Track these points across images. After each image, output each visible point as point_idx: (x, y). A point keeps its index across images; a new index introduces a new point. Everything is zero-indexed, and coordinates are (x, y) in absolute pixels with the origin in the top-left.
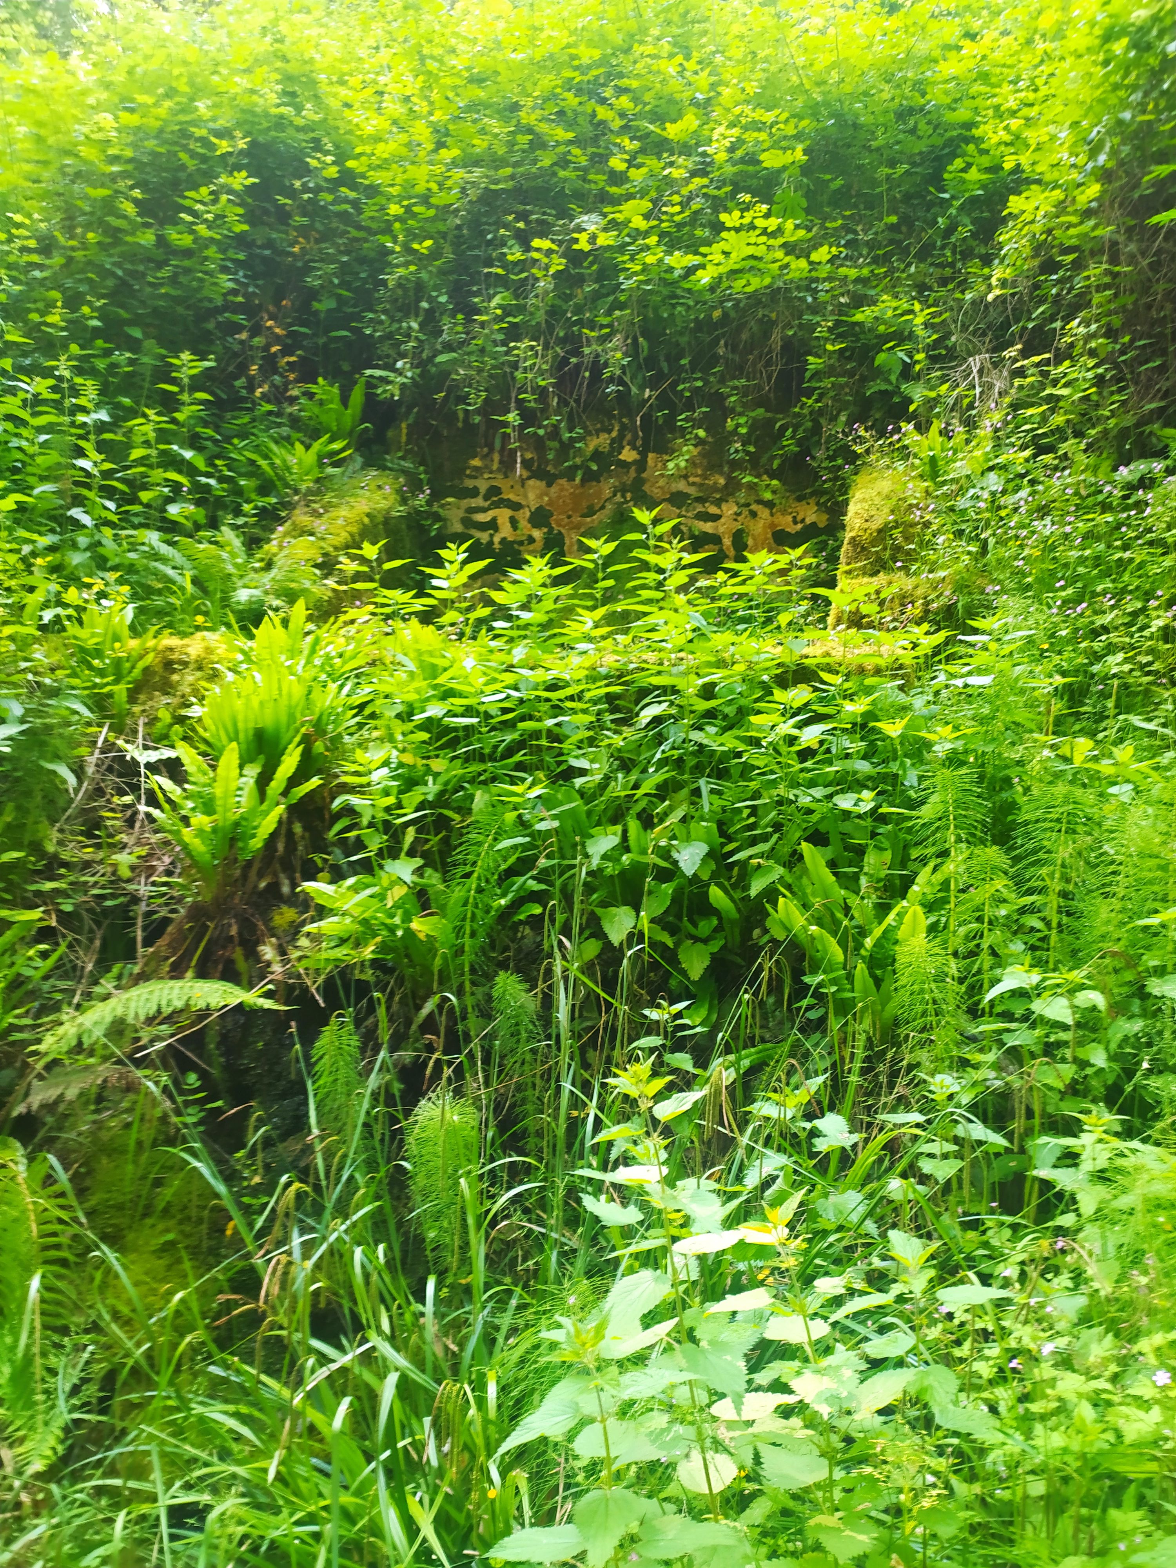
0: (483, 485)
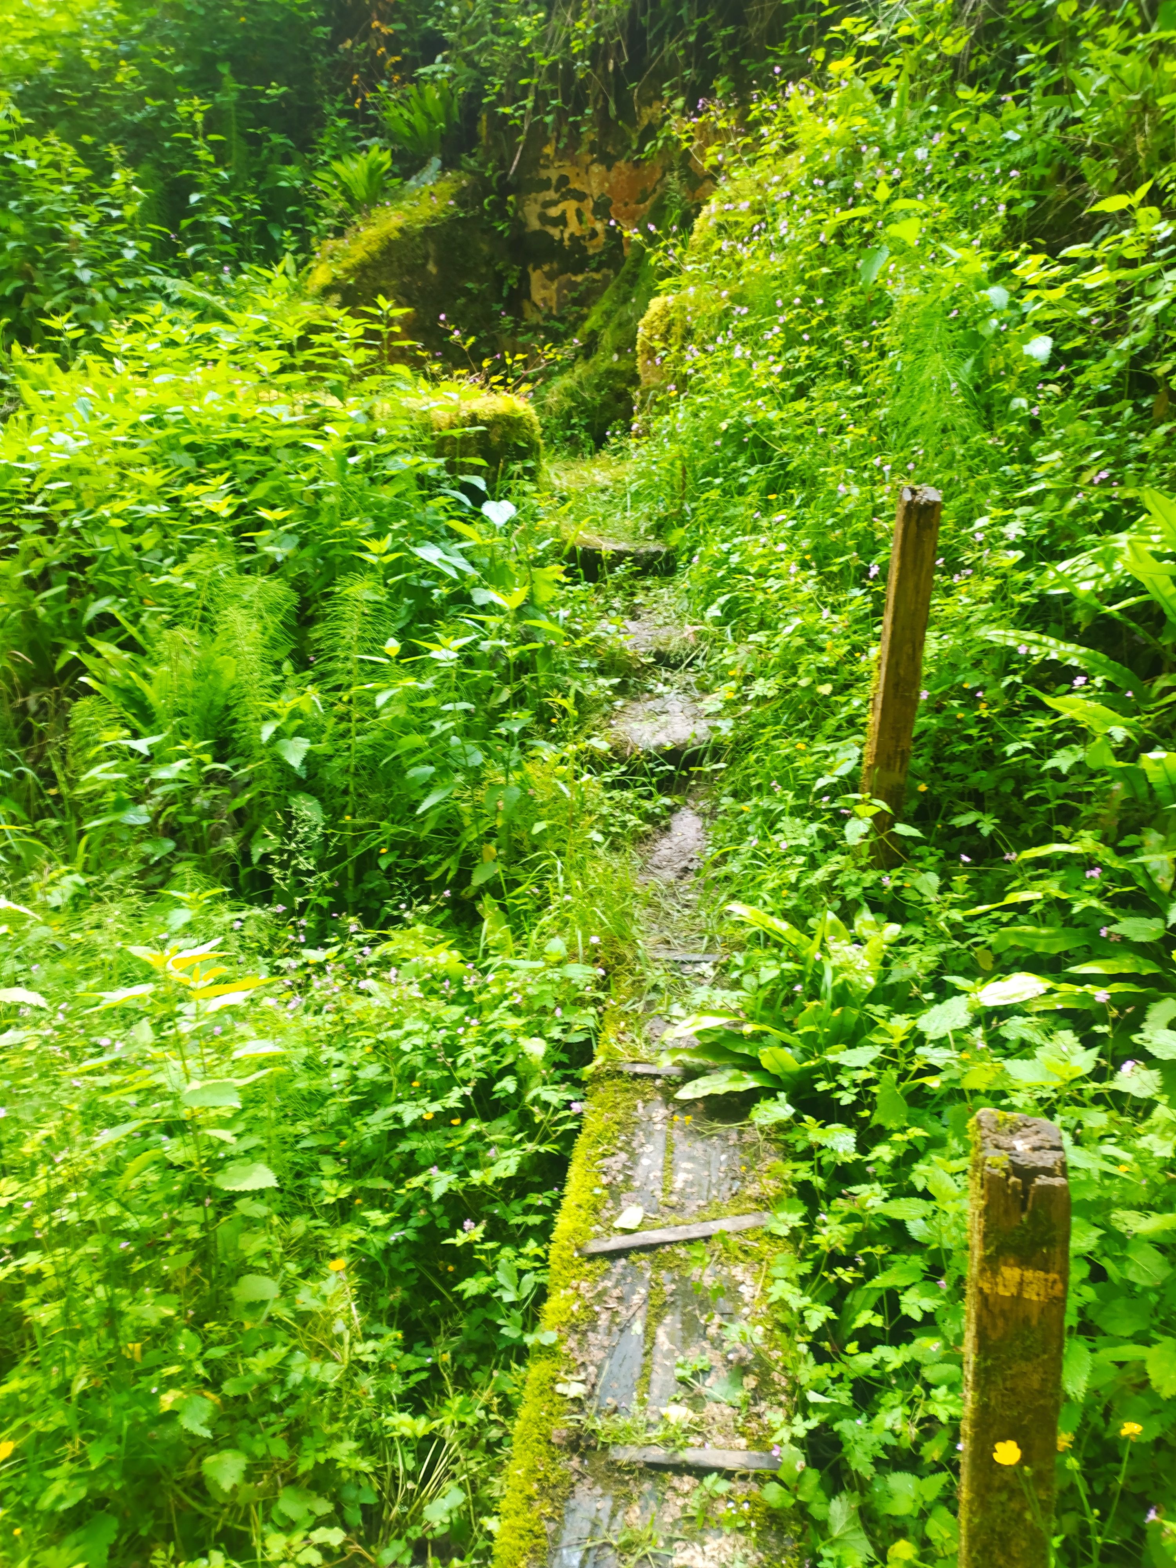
0: (553, 174)
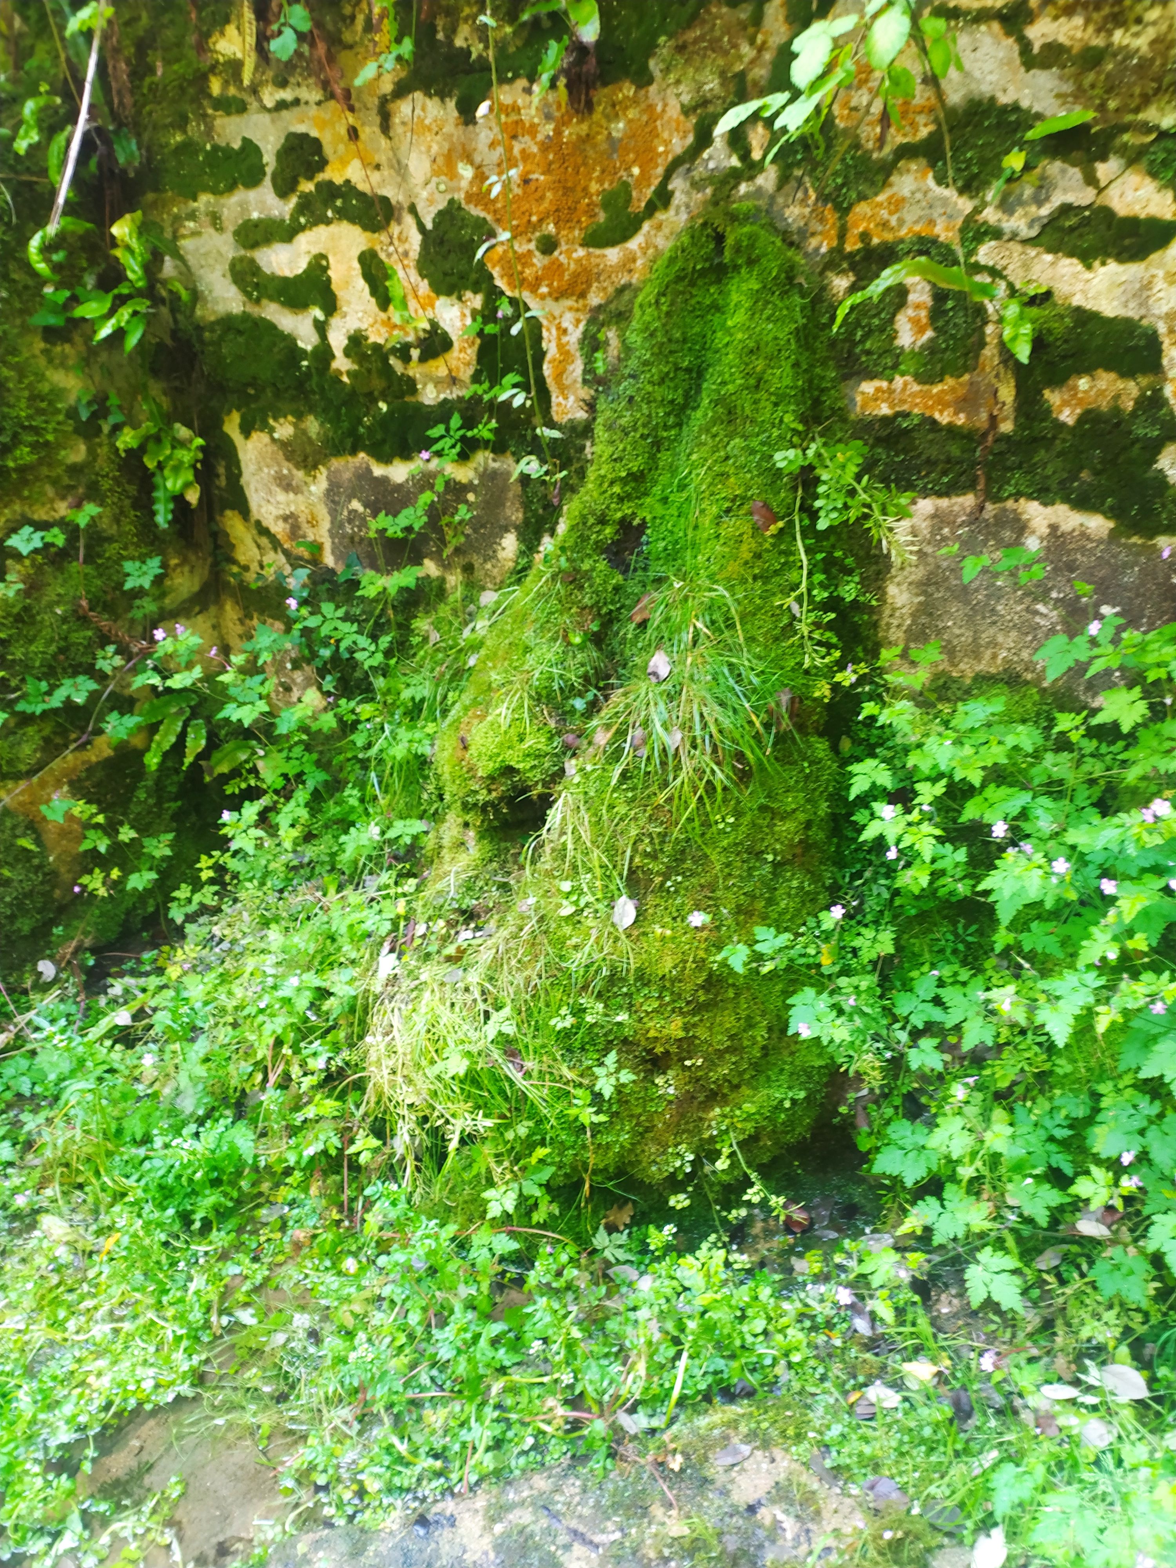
0: (263, 132)
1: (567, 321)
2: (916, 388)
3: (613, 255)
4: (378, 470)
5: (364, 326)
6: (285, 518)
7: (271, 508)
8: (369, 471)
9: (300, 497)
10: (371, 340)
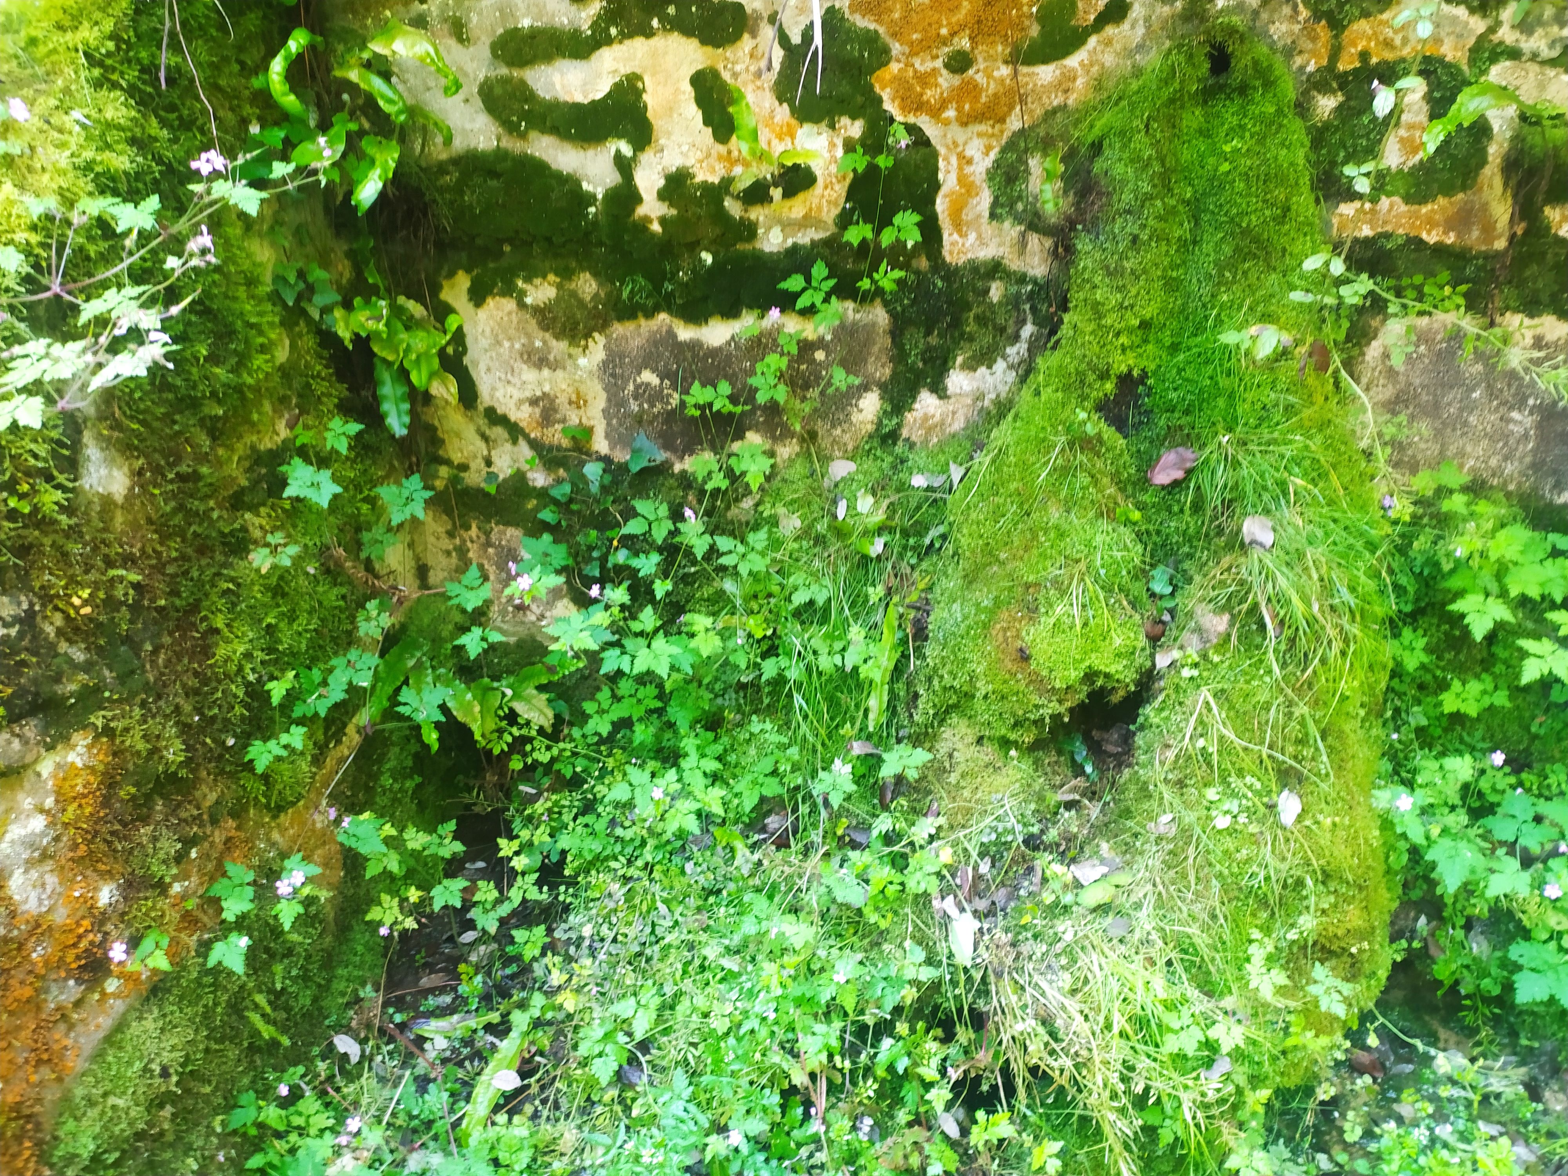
1: (974, 149)
2: (1404, 208)
3: (1046, 73)
4: (685, 333)
5: (688, 164)
6: (534, 402)
7: (510, 389)
8: (671, 334)
9: (559, 373)
10: (698, 179)
